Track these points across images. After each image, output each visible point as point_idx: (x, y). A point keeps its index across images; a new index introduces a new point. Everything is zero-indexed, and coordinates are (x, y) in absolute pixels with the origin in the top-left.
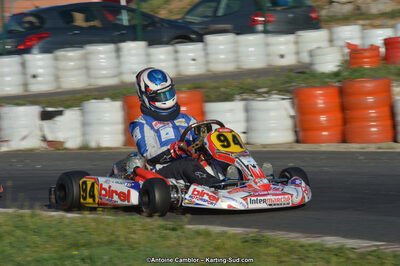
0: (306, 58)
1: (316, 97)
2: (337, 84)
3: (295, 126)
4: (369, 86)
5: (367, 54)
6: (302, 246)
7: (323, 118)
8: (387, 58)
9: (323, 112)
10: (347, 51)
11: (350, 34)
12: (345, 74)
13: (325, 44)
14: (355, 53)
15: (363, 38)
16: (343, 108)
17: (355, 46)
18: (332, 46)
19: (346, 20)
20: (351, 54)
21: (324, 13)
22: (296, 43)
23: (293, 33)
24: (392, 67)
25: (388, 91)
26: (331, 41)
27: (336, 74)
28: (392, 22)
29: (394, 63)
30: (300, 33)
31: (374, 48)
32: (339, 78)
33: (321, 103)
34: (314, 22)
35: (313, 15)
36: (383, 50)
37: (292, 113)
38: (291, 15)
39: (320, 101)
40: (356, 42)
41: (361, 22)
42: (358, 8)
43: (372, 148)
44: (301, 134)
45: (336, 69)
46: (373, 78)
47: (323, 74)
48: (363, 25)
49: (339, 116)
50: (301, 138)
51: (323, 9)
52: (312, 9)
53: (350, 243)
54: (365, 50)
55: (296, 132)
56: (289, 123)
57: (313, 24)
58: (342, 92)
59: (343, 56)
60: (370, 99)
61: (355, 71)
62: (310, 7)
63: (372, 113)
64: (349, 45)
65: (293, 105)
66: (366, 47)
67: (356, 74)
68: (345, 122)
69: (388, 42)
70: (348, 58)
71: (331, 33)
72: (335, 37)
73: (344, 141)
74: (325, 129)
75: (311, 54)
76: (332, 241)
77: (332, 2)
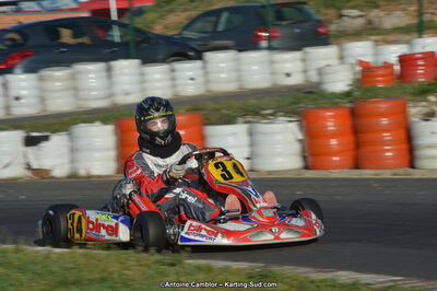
0: (314, 77)
1: (326, 119)
2: (349, 105)
3: (304, 151)
4: (383, 106)
5: (381, 72)
6: (312, 282)
7: (334, 142)
8: (402, 77)
9: (333, 136)
10: (359, 68)
11: (362, 50)
12: (357, 93)
13: (334, 61)
14: (367, 71)
15: (376, 54)
16: (356, 131)
17: (367, 63)
18: (343, 63)
19: (357, 35)
20: (363, 71)
21: (333, 28)
22: (304, 60)
23: (299, 50)
24: (407, 86)
25: (403, 112)
26: (341, 58)
27: (347, 95)
28: (407, 37)
29: (410, 82)
30: (308, 50)
31: (388, 66)
32: (351, 99)
33: (331, 126)
34: (323, 37)
35: (321, 30)
36: (397, 68)
37: (300, 136)
38: (297, 31)
39: (329, 124)
40: (368, 59)
41: (374, 38)
42: (370, 22)
43: (387, 174)
44: (310, 159)
45: (346, 89)
46: (388, 98)
47: (333, 93)
48: (376, 41)
49: (350, 139)
50: (309, 164)
51: (332, 23)
52: (320, 23)
53: (365, 278)
54: (378, 68)
55: (305, 158)
56: (297, 147)
57: (321, 40)
58: (354, 113)
59: (355, 73)
60: (385, 121)
61: (369, 90)
62: (318, 21)
63: (387, 136)
64: (361, 63)
65: (301, 128)
66: (380, 65)
67: (369, 94)
68: (358, 146)
69: (403, 59)
70: (360, 76)
71: (342, 50)
72: (345, 54)
73: (357, 166)
74: (335, 154)
75: (320, 72)
76: (345, 276)
77: (341, 16)
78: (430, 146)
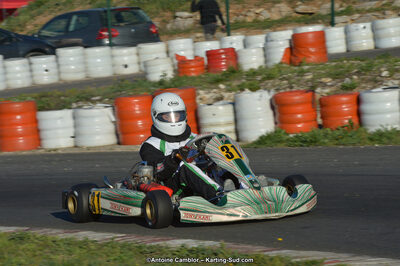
3: (116, 130)
5: (193, 64)
7: (140, 123)
8: (208, 68)
9: (140, 118)
10: (176, 62)
11: (184, 47)
13: (162, 55)
15: (194, 50)
17: (183, 57)
20: (179, 63)
22: (138, 54)
23: (135, 46)
26: (168, 52)
30: (141, 46)
31: (198, 59)
34: (153, 35)
36: (206, 61)
37: (114, 119)
42: (197, 22)
44: (121, 136)
50: (121, 141)
51: (168, 23)
54: (191, 61)
55: (118, 135)
57: (154, 38)
59: (174, 66)
64: (177, 56)
65: (114, 112)
69: (210, 54)
70: (177, 68)
71: (167, 46)
72: (171, 48)
75: (146, 65)
77: (175, 17)
78: (212, 125)
